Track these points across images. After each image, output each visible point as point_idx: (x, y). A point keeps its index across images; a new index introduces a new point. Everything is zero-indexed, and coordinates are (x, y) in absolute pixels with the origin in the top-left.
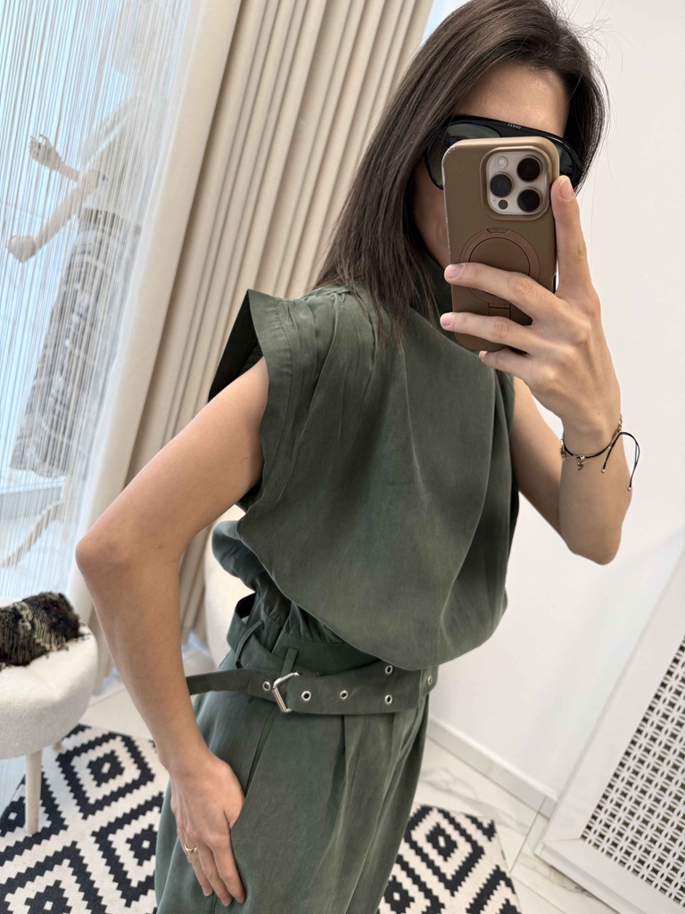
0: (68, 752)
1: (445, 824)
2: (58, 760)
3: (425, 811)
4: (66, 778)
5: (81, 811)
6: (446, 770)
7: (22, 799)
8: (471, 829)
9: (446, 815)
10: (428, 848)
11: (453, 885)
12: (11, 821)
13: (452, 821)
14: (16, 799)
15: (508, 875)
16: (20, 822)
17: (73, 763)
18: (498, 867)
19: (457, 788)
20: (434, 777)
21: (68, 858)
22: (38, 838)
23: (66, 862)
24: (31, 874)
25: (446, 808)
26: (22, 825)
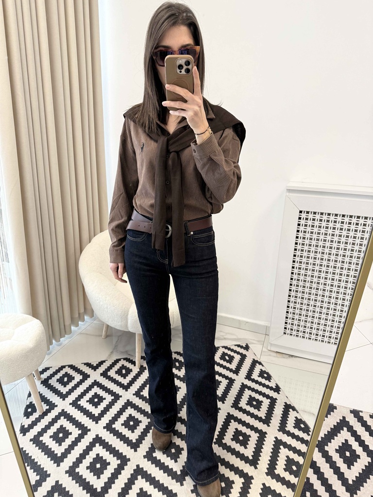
0: (45, 379)
1: (226, 351)
2: (41, 383)
4: (48, 389)
5: (61, 398)
6: (221, 331)
7: (31, 403)
8: (238, 349)
9: (226, 348)
10: (222, 362)
11: (236, 372)
12: (30, 412)
13: (229, 349)
14: (28, 403)
15: (259, 361)
16: (34, 410)
17: (49, 383)
18: (254, 359)
19: (228, 336)
21: (62, 416)
22: (45, 414)
23: (62, 418)
24: (48, 427)
25: (226, 345)
26: (36, 412)
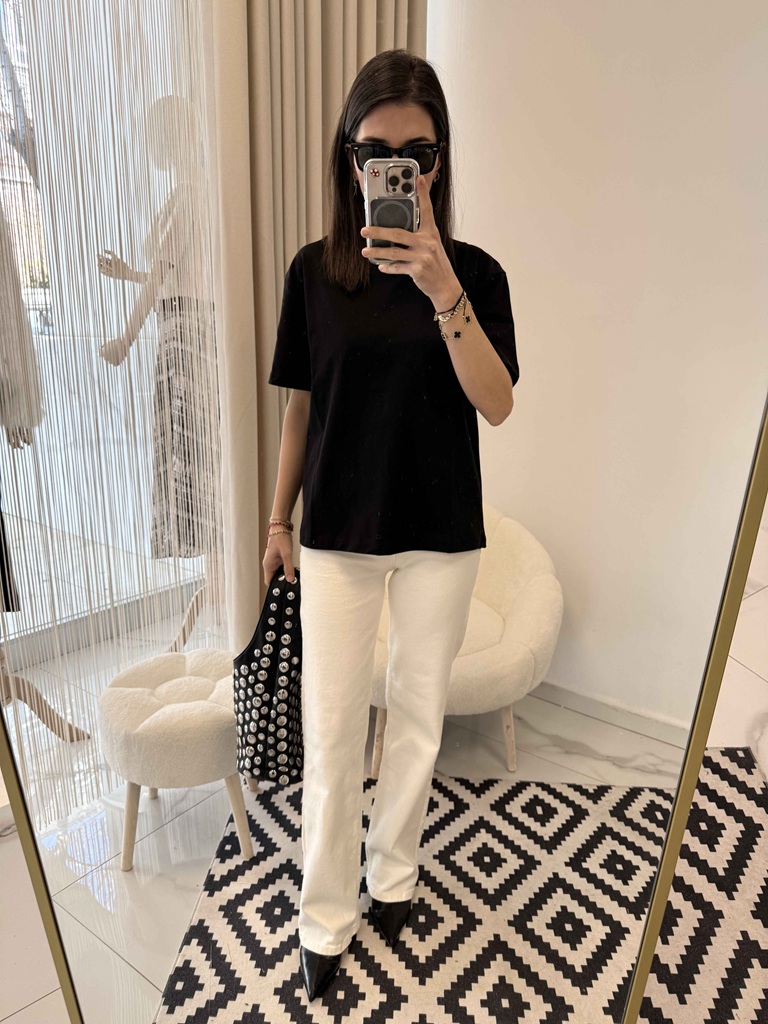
0: (265, 792)
1: (659, 800)
2: (257, 799)
3: (634, 793)
4: (268, 813)
5: (288, 835)
6: (652, 755)
7: (233, 834)
9: (659, 792)
10: (645, 823)
12: (228, 851)
14: (227, 834)
16: (236, 850)
17: (272, 800)
20: (639, 762)
21: (287, 872)
22: (255, 861)
23: (286, 876)
24: (255, 889)
25: (659, 787)
26: (238, 853)
